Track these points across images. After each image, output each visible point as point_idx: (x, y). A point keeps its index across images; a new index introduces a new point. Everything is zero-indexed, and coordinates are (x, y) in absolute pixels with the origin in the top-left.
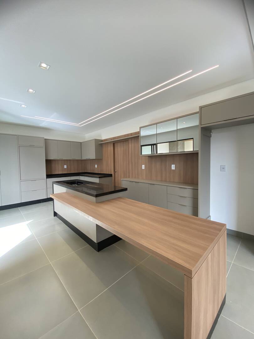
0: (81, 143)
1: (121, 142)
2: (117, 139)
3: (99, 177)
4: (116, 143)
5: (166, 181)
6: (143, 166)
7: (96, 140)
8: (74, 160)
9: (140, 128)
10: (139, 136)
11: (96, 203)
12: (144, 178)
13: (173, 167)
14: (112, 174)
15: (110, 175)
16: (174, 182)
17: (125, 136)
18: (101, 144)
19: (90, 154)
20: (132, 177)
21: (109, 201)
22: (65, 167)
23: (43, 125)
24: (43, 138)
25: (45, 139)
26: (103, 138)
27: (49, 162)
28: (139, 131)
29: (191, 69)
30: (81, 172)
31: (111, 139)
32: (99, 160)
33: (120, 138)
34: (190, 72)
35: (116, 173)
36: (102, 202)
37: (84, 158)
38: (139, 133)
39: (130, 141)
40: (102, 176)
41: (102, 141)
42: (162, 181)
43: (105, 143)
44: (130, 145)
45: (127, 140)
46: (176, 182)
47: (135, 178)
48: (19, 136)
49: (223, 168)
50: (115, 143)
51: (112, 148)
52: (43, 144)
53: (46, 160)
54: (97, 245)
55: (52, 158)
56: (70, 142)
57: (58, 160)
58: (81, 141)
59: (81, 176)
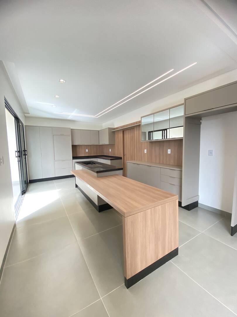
0: (99, 131)
1: (128, 130)
2: (126, 127)
3: (111, 160)
5: (163, 164)
6: (145, 150)
7: (109, 129)
8: (94, 145)
9: (142, 117)
10: (140, 125)
11: (97, 177)
12: (146, 161)
13: (169, 151)
14: (122, 157)
15: (120, 158)
16: (169, 165)
17: (132, 124)
18: (114, 132)
19: (105, 140)
20: (137, 160)
21: (107, 176)
22: (87, 151)
23: (69, 118)
24: (70, 128)
25: (71, 129)
27: (74, 147)
28: (140, 120)
29: (173, 69)
30: (99, 155)
31: (121, 127)
32: (112, 145)
33: (128, 126)
34: (173, 71)
35: (125, 156)
36: (103, 177)
37: (101, 144)
38: (140, 122)
39: (135, 129)
40: (114, 158)
41: (114, 129)
42: (160, 163)
43: (117, 131)
44: (135, 132)
45: (133, 128)
46: (171, 165)
47: (139, 160)
48: (53, 127)
49: (210, 153)
50: (124, 130)
51: (122, 135)
52: (70, 133)
53: (72, 145)
54: (98, 207)
55: (76, 143)
56: (90, 130)
57: (81, 145)
58: (99, 130)
59: (99, 158)
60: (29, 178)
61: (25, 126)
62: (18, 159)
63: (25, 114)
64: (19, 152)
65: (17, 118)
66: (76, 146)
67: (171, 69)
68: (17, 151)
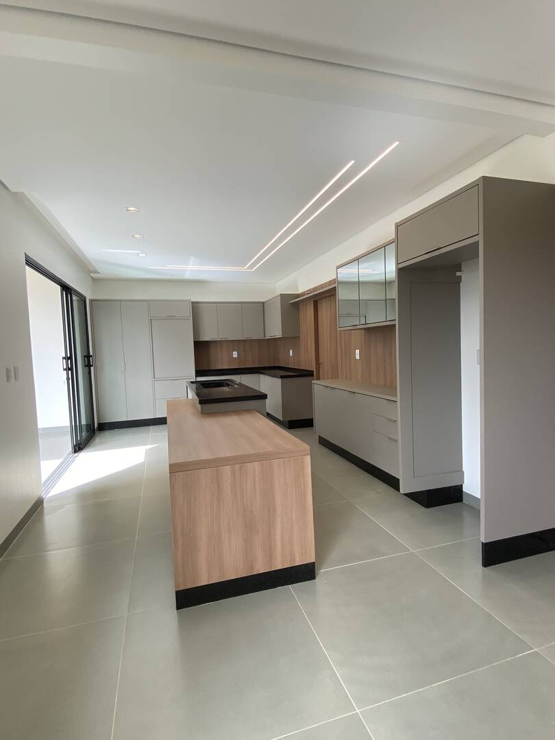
0: (263, 303)
1: (325, 297)
2: (320, 289)
3: (282, 377)
4: (320, 299)
6: (357, 351)
7: (283, 295)
8: (252, 341)
9: (338, 267)
10: (336, 288)
11: (202, 413)
12: (360, 380)
14: (312, 371)
15: (310, 374)
18: (296, 306)
19: (275, 329)
22: (235, 354)
23: (187, 276)
24: (189, 300)
25: (192, 303)
26: (301, 290)
27: (201, 347)
28: (336, 275)
31: (310, 291)
34: (353, 164)
35: (320, 369)
37: (268, 336)
41: (298, 296)
43: (302, 301)
45: (333, 293)
47: (346, 380)
48: (150, 301)
50: (317, 298)
51: (313, 312)
52: (188, 313)
53: (195, 342)
55: (206, 337)
56: (241, 303)
57: (221, 342)
58: (263, 301)
59: (261, 373)
60: (98, 419)
61: (91, 301)
62: (68, 374)
63: (91, 275)
64: (70, 358)
65: (66, 288)
66: (207, 343)
67: (351, 161)
68: (63, 358)
